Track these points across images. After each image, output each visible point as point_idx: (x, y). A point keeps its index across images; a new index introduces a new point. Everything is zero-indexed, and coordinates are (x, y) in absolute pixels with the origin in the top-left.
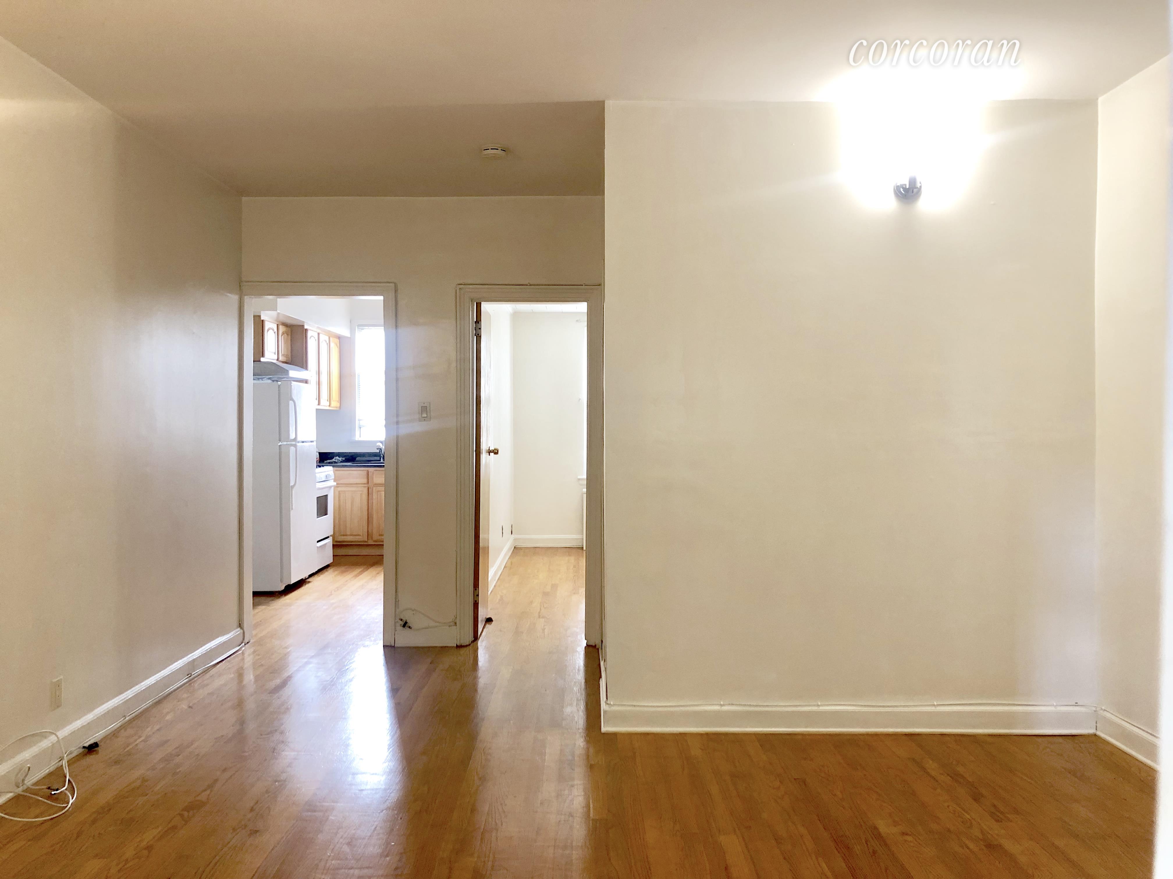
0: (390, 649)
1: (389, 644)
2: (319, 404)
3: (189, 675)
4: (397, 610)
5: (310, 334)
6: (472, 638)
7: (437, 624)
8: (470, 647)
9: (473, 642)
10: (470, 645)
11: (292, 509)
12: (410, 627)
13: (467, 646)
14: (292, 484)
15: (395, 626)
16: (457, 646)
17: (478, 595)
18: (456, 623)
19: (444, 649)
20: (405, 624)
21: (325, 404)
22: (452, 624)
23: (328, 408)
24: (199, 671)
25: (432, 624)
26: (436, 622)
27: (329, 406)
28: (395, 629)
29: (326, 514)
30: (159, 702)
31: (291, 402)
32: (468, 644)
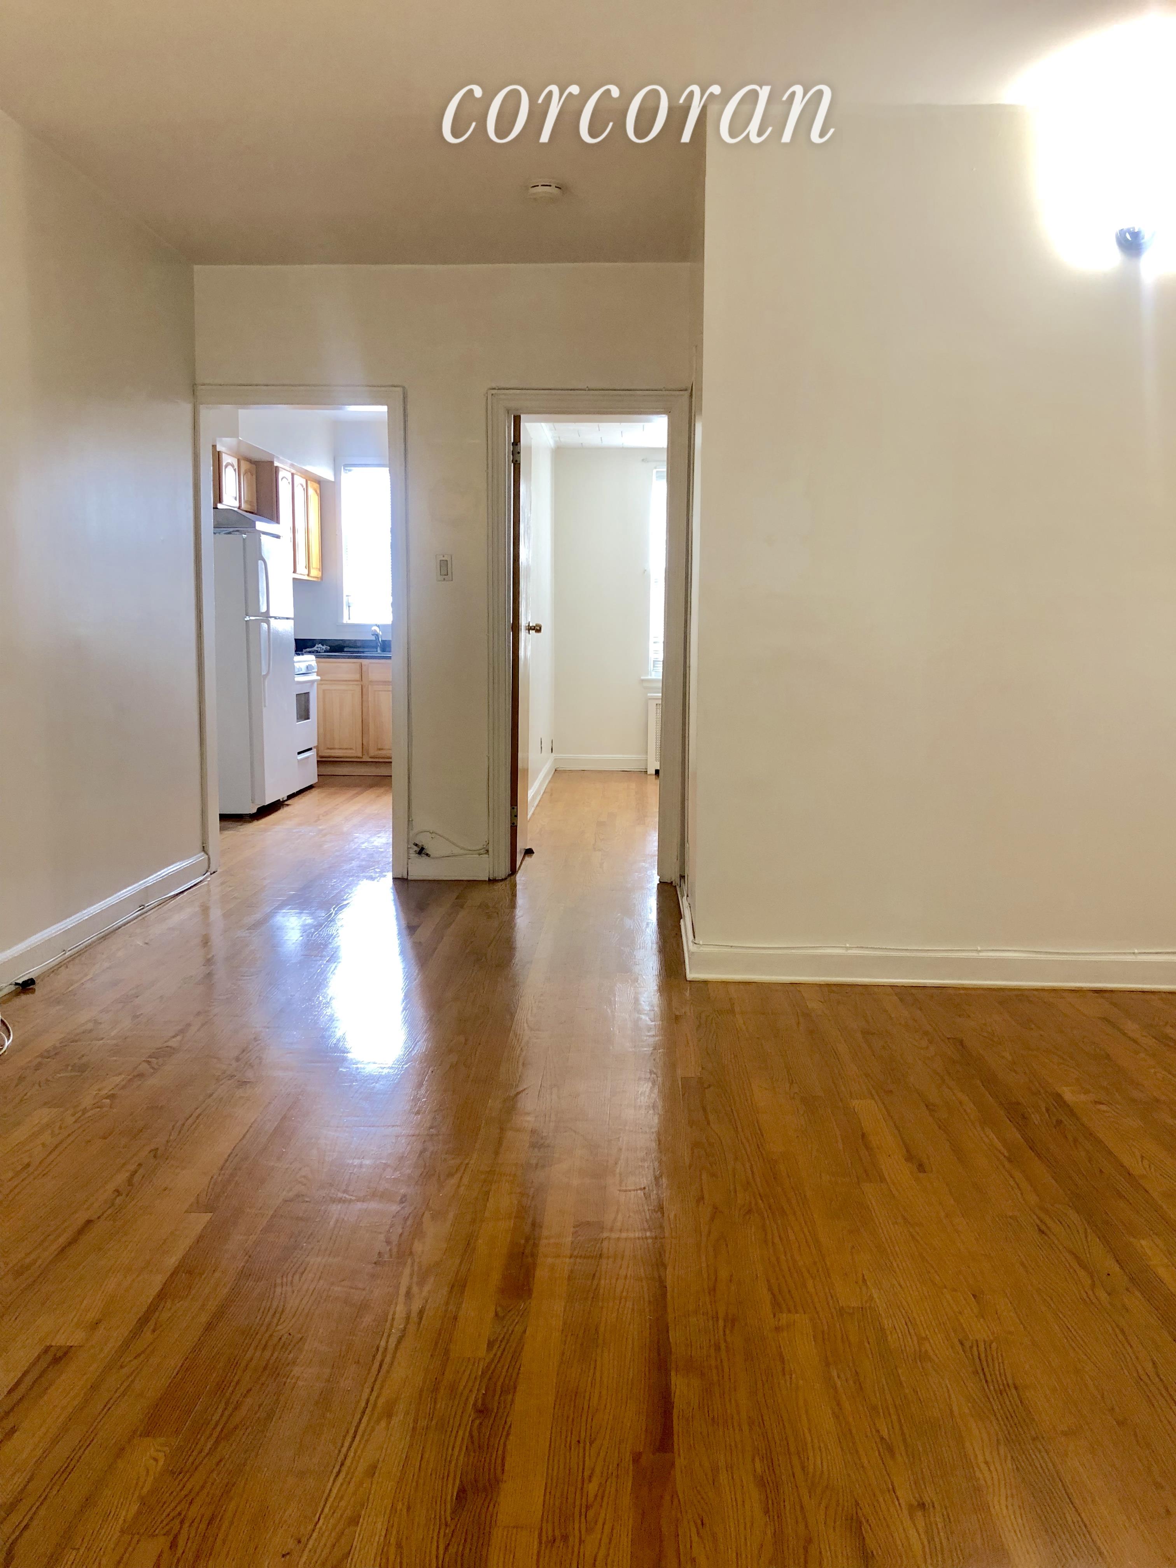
0: (402, 883)
1: (400, 876)
2: (295, 572)
3: (142, 906)
4: (411, 834)
5: (281, 474)
6: (508, 871)
7: (462, 852)
8: (507, 882)
9: (510, 875)
10: (506, 879)
11: (265, 706)
12: (427, 855)
13: (502, 880)
14: (264, 673)
15: (408, 853)
16: (489, 880)
17: (516, 816)
18: (488, 851)
19: (472, 884)
20: (421, 851)
21: (302, 573)
22: (482, 851)
23: (306, 578)
24: (153, 902)
25: (457, 851)
26: (462, 848)
27: (308, 575)
28: (408, 856)
29: (308, 718)
30: (104, 938)
31: (260, 562)
32: (504, 877)
